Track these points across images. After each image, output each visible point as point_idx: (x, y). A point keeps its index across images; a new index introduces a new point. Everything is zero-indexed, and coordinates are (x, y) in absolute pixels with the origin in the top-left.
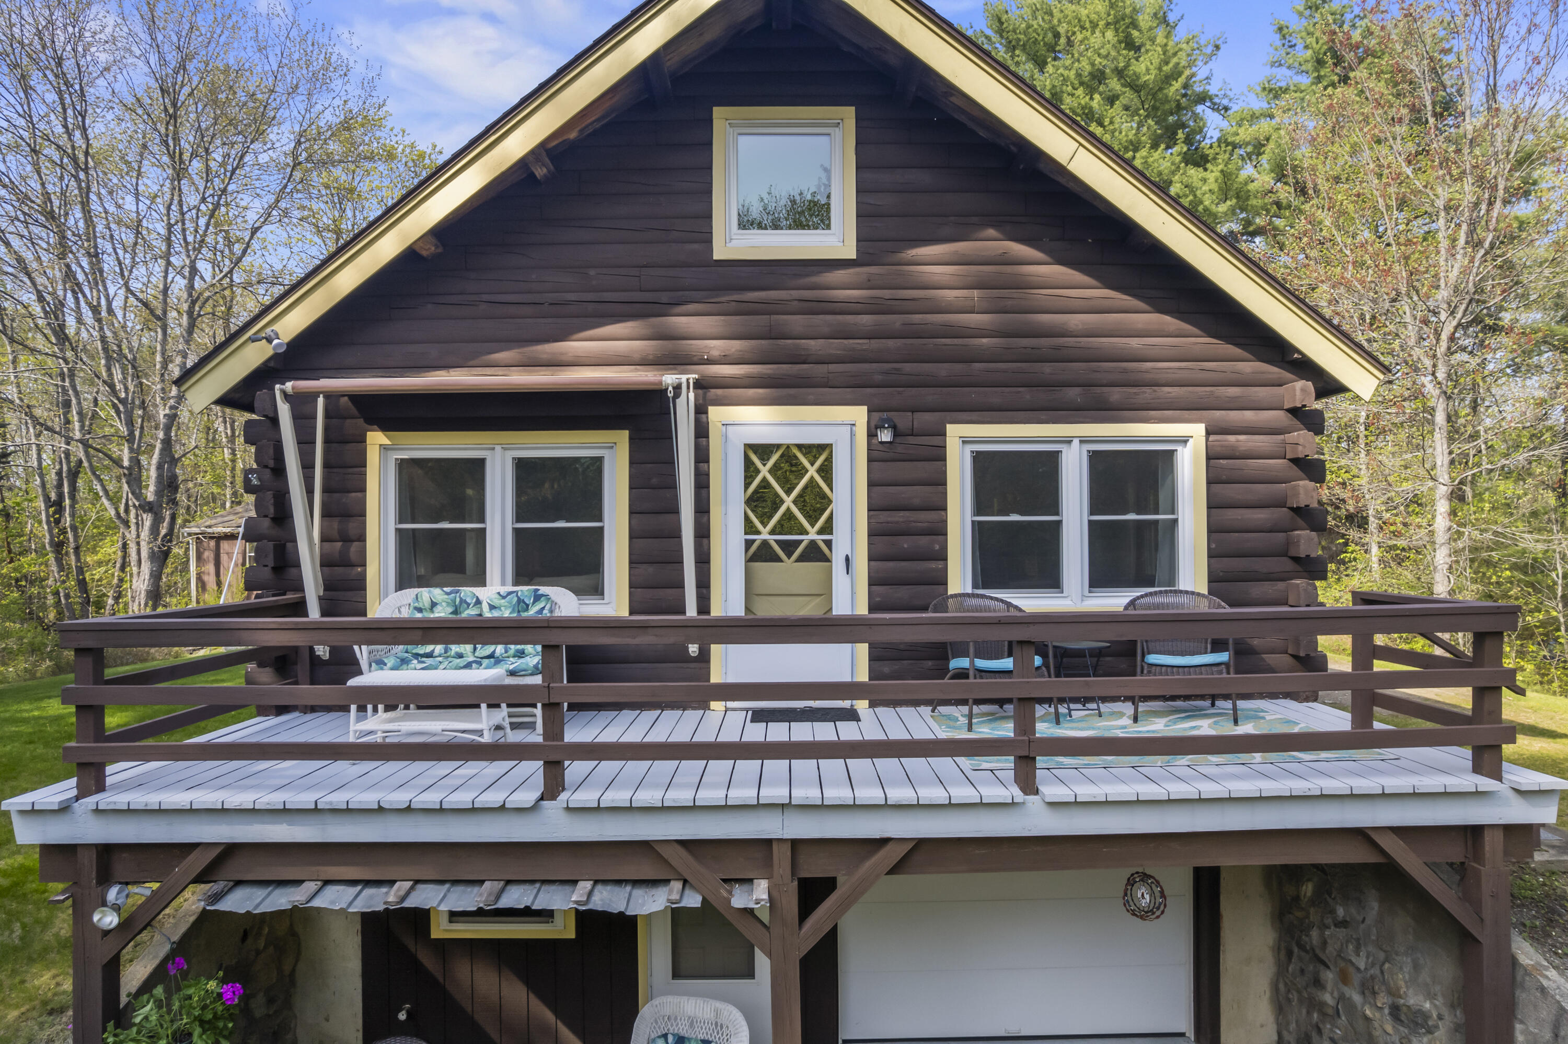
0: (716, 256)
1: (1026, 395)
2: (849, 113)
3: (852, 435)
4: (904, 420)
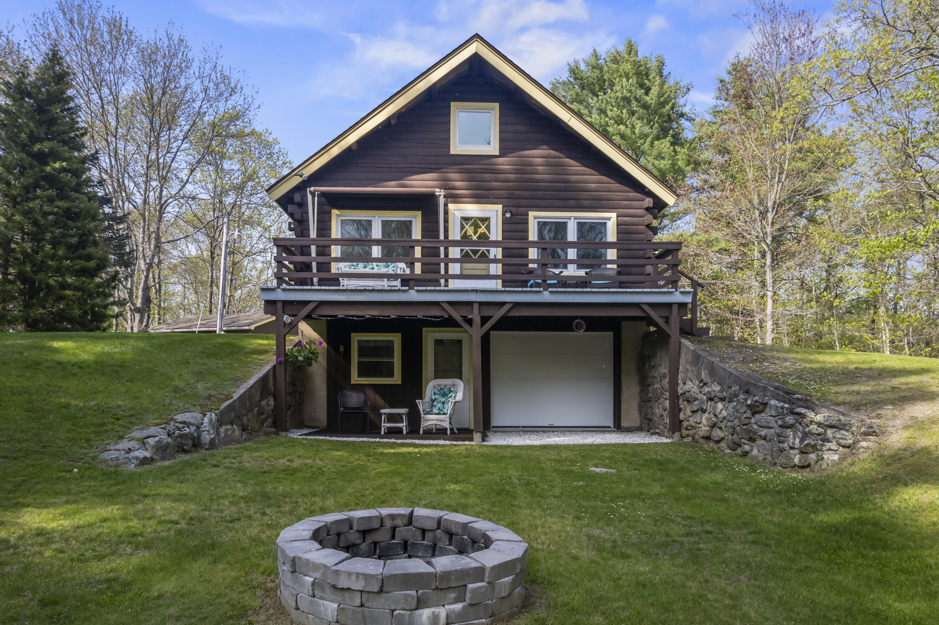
0: (451, 153)
1: (556, 202)
2: (497, 105)
3: (497, 214)
4: (514, 210)
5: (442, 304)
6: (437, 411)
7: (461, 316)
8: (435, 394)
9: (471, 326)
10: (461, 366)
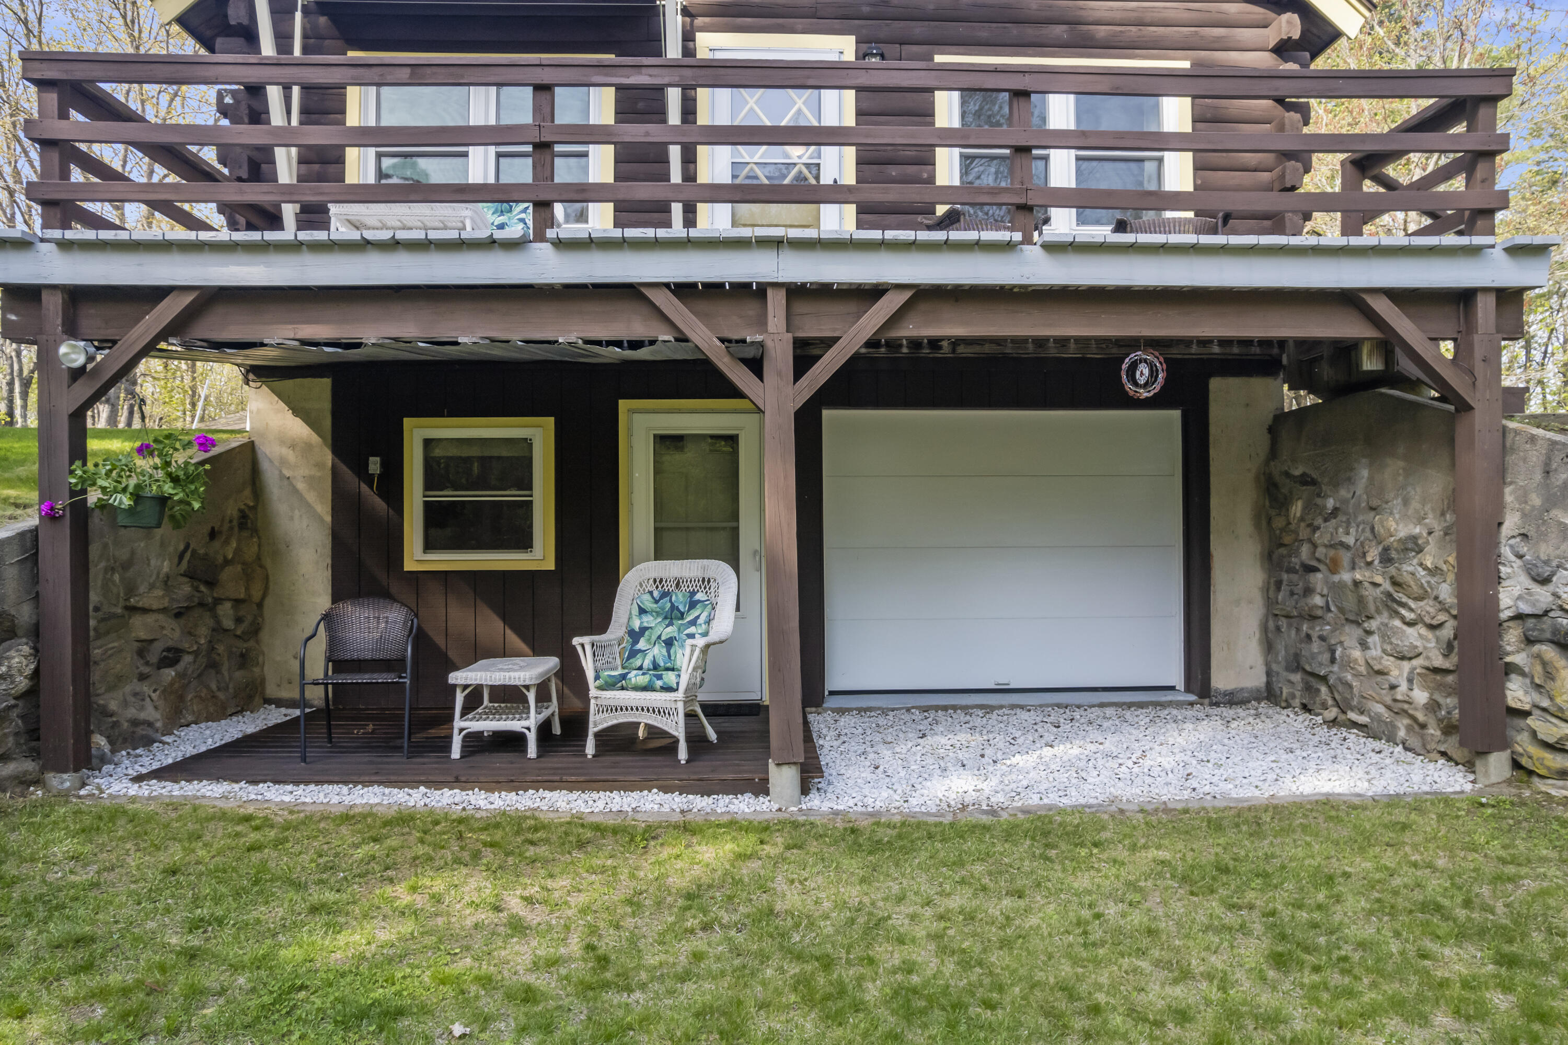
4: (892, 51)
5: (649, 293)
6: (643, 680)
7: (722, 340)
8: (642, 611)
9: (761, 378)
10: (735, 516)
